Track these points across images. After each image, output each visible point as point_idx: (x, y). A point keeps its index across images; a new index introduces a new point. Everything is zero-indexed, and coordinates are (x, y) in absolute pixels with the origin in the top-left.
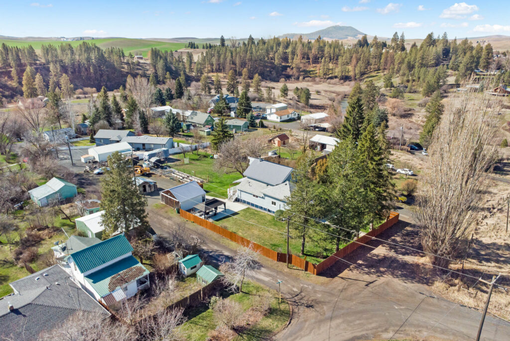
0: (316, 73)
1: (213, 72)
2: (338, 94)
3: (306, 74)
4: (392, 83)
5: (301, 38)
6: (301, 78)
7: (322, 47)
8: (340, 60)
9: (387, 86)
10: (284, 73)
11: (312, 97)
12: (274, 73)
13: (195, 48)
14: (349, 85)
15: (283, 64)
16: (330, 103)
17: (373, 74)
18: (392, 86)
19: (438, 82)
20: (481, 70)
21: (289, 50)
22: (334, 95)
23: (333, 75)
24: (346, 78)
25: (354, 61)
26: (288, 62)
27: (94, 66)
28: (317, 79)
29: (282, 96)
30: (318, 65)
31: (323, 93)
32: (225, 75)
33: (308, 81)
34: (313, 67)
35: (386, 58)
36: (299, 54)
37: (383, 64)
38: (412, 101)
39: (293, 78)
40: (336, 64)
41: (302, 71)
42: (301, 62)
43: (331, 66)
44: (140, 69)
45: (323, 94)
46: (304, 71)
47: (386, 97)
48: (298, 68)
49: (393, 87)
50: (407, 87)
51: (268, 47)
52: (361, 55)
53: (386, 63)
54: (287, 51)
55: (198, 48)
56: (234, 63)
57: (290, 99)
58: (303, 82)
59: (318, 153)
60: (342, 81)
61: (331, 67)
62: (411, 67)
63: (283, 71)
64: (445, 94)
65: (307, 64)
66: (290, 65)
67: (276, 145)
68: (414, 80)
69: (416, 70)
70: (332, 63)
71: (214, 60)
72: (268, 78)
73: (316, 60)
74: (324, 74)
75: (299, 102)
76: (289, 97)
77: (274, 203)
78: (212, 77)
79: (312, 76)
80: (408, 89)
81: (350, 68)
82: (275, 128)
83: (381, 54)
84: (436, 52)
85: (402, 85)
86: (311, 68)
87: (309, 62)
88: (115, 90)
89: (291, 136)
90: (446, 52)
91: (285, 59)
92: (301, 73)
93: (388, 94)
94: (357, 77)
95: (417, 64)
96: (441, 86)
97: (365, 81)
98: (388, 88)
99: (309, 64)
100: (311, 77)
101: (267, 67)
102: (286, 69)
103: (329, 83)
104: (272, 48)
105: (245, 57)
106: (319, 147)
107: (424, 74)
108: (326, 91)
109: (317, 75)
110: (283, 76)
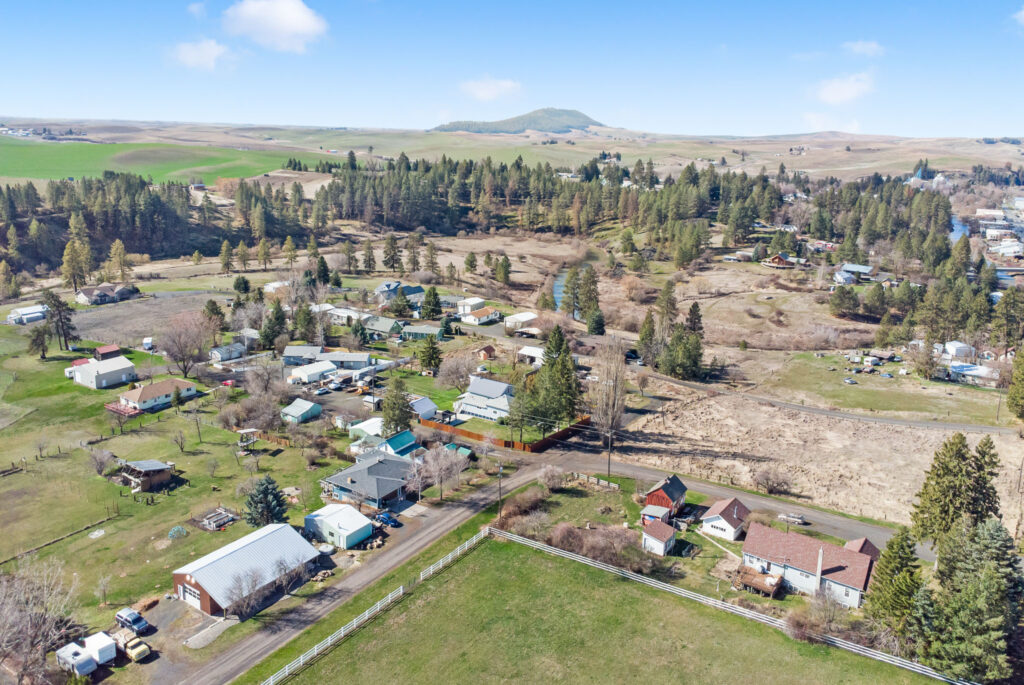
0: (517, 221)
1: (341, 218)
2: (553, 261)
3: (501, 223)
4: (633, 245)
5: (489, 162)
6: (492, 230)
7: (524, 178)
8: (555, 201)
9: (625, 251)
10: (463, 219)
11: (513, 268)
12: (447, 221)
13: (300, 170)
14: (570, 243)
15: (462, 204)
16: (540, 278)
17: (608, 225)
18: (634, 249)
19: (697, 246)
20: (763, 222)
21: (471, 179)
22: (547, 263)
23: (545, 225)
24: (566, 231)
25: (577, 205)
26: (469, 202)
27: (142, 215)
28: (520, 232)
29: (468, 270)
30: (521, 208)
31: (529, 260)
32: (363, 224)
33: (504, 235)
34: (513, 210)
35: (626, 201)
36: (488, 190)
37: (621, 209)
38: (660, 276)
39: (478, 228)
40: (549, 205)
41: (494, 217)
42: (491, 202)
43: (541, 209)
44: (220, 219)
45: (530, 262)
46: (497, 217)
47: (624, 269)
48: (487, 212)
49: (636, 250)
50: (654, 251)
51: (434, 177)
52: (587, 194)
53: (626, 207)
54: (467, 181)
55: (306, 170)
56: (378, 203)
57: (481, 275)
58: (497, 237)
59: (527, 367)
60: (559, 236)
61: (541, 212)
62: (662, 218)
63: (461, 217)
64: (707, 265)
65: (501, 205)
66: (473, 206)
67: (482, 358)
68: (666, 239)
69: (670, 222)
70: (543, 205)
71: (344, 198)
72: (437, 230)
73: (516, 199)
74: (531, 223)
75: (493, 278)
76: (478, 272)
77: (495, 412)
78: (342, 228)
79: (510, 225)
80: (656, 255)
81: (571, 212)
82: (475, 335)
83: (619, 192)
84: (699, 197)
85: (649, 248)
86: (507, 212)
87: (504, 201)
88: (182, 257)
89: (496, 345)
90: (714, 193)
91: (464, 195)
92: (493, 220)
93: (626, 263)
94: (583, 229)
95: (670, 215)
96: (703, 251)
97: (595, 235)
98: (628, 254)
99: (505, 205)
100: (508, 228)
101: (434, 210)
102: (467, 214)
103: (539, 240)
104: (442, 178)
105: (398, 194)
106: (528, 360)
107: (680, 230)
108: (534, 256)
109: (519, 223)
110: (462, 226)
